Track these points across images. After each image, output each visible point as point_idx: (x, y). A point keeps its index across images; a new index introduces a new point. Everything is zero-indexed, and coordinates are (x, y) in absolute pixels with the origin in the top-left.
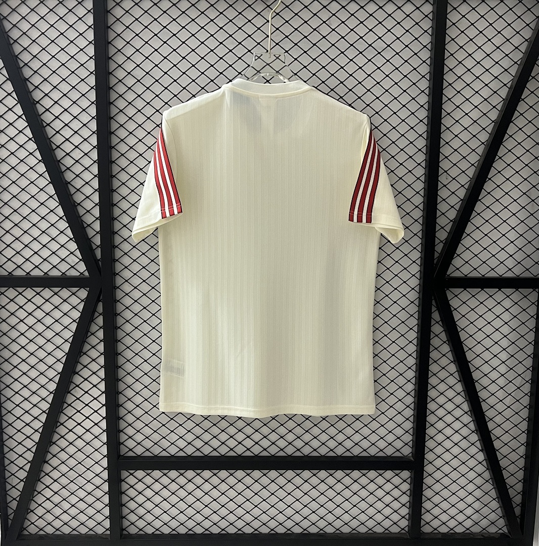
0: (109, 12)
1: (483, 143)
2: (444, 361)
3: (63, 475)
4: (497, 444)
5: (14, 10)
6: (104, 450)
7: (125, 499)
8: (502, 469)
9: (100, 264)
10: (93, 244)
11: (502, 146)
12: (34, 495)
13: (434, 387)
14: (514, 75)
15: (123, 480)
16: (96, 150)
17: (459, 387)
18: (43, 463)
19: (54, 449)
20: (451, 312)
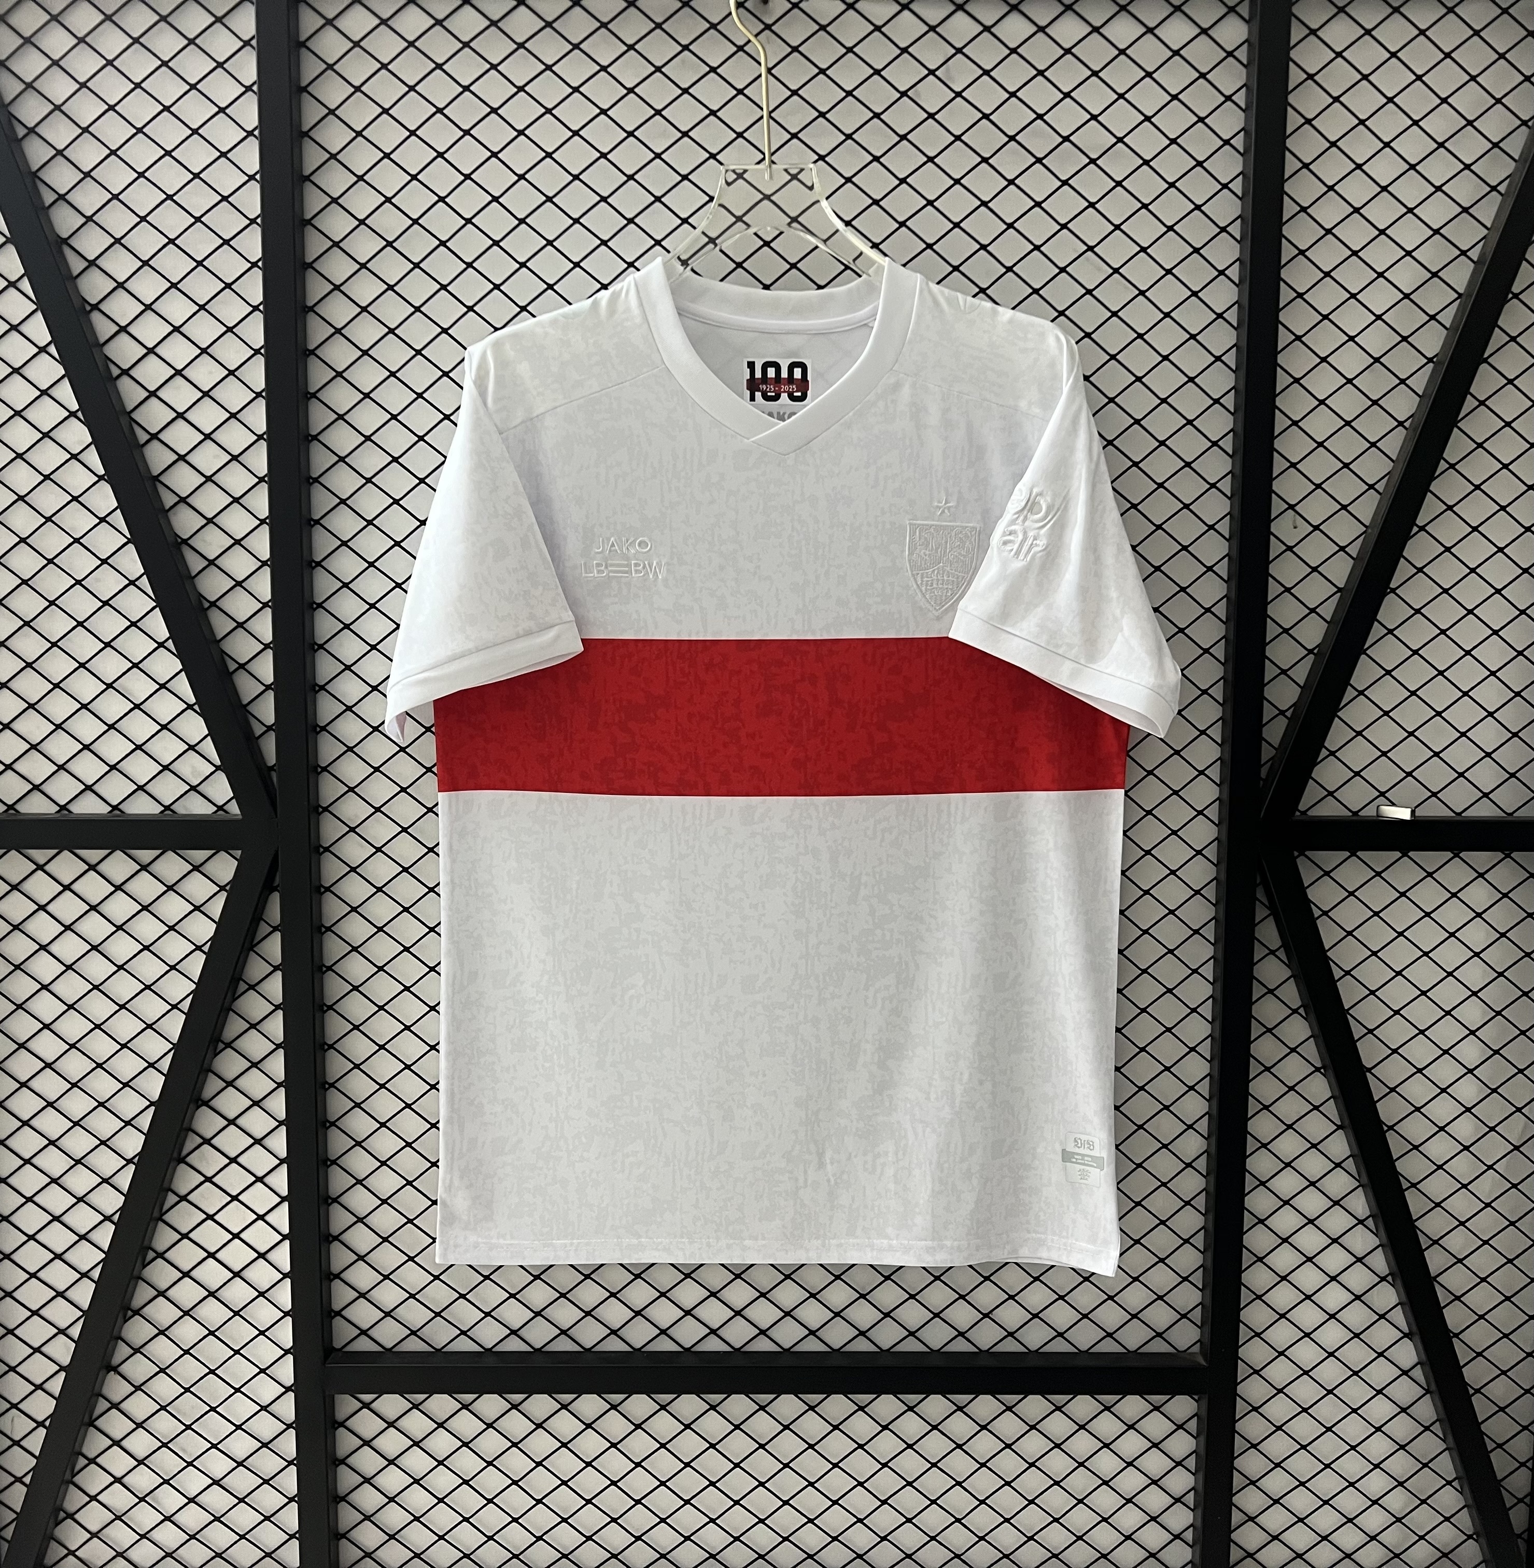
0: (303, 44)
1: (1401, 424)
2: (1293, 1069)
3: (163, 1408)
4: (1454, 1317)
5: (28, 41)
6: (285, 1334)
7: (346, 1479)
8: (1471, 1391)
9: (275, 779)
10: (254, 723)
11: (1455, 429)
12: (78, 1468)
13: (1265, 1146)
14: (1489, 226)
15: (342, 1424)
16: (263, 446)
17: (1339, 1146)
18: (103, 1372)
19: (137, 1330)
20: (1313, 922)
